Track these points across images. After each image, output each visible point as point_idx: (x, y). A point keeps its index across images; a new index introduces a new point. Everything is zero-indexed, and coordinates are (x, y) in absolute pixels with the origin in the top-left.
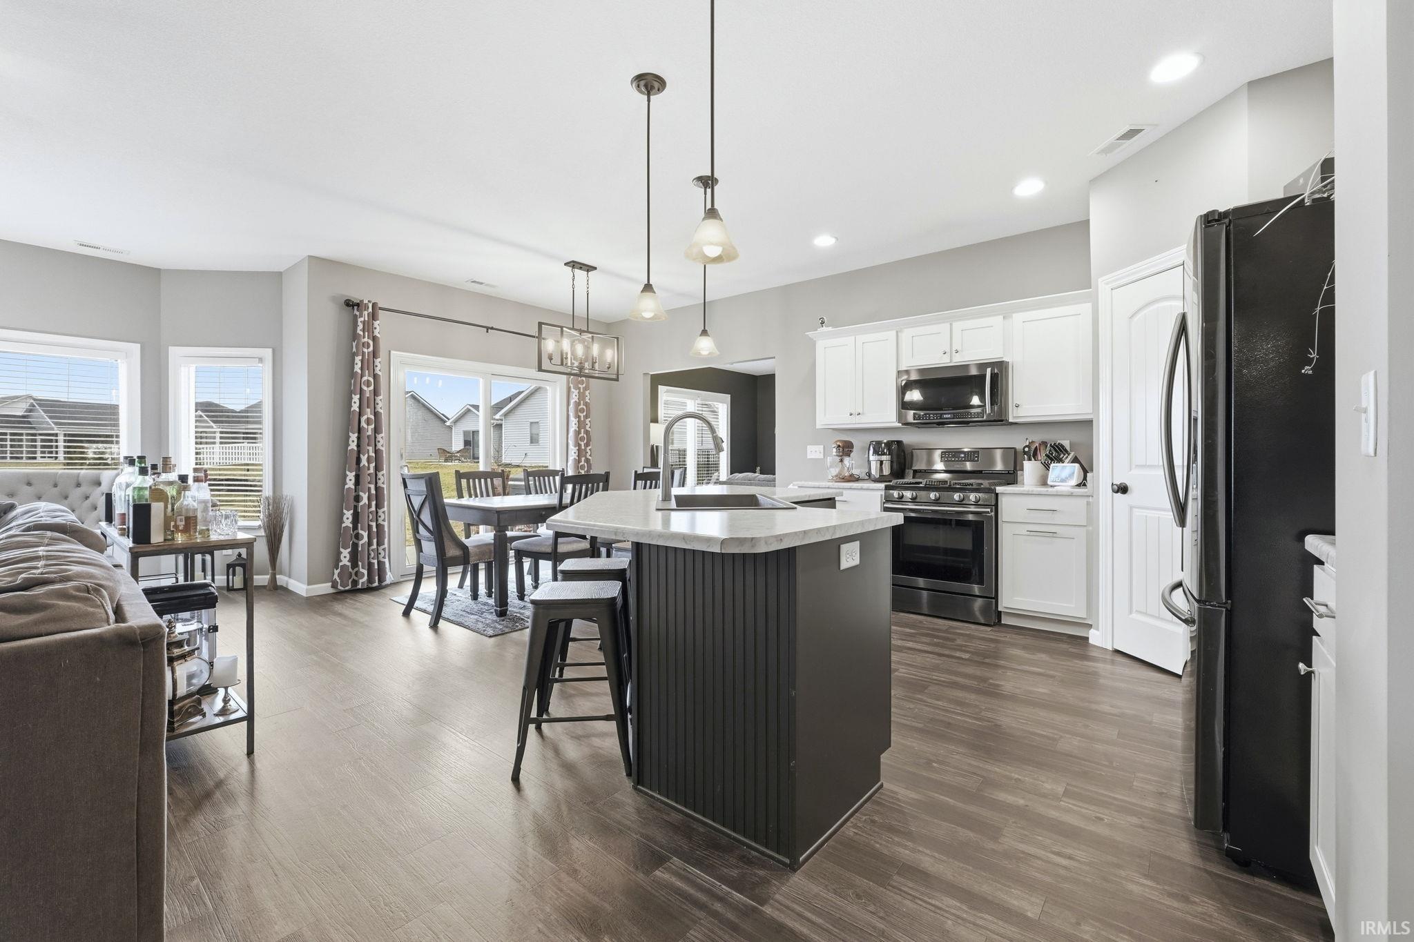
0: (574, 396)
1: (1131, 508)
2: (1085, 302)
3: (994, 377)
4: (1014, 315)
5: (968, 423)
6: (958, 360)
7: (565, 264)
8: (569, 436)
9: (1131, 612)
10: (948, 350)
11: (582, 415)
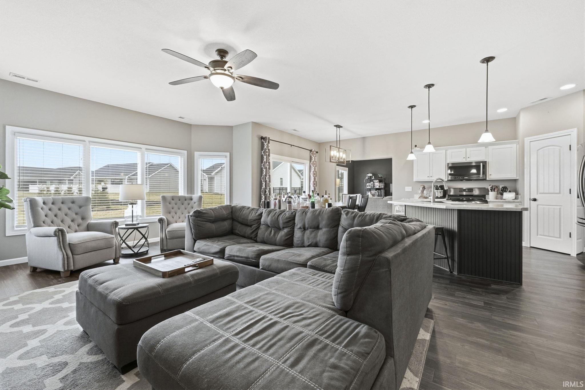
0: (313, 169)
1: (538, 205)
2: (515, 144)
3: (484, 166)
4: (489, 147)
5: (472, 180)
6: (468, 160)
7: (334, 126)
8: (311, 183)
9: (537, 235)
10: (465, 157)
11: (315, 176)
